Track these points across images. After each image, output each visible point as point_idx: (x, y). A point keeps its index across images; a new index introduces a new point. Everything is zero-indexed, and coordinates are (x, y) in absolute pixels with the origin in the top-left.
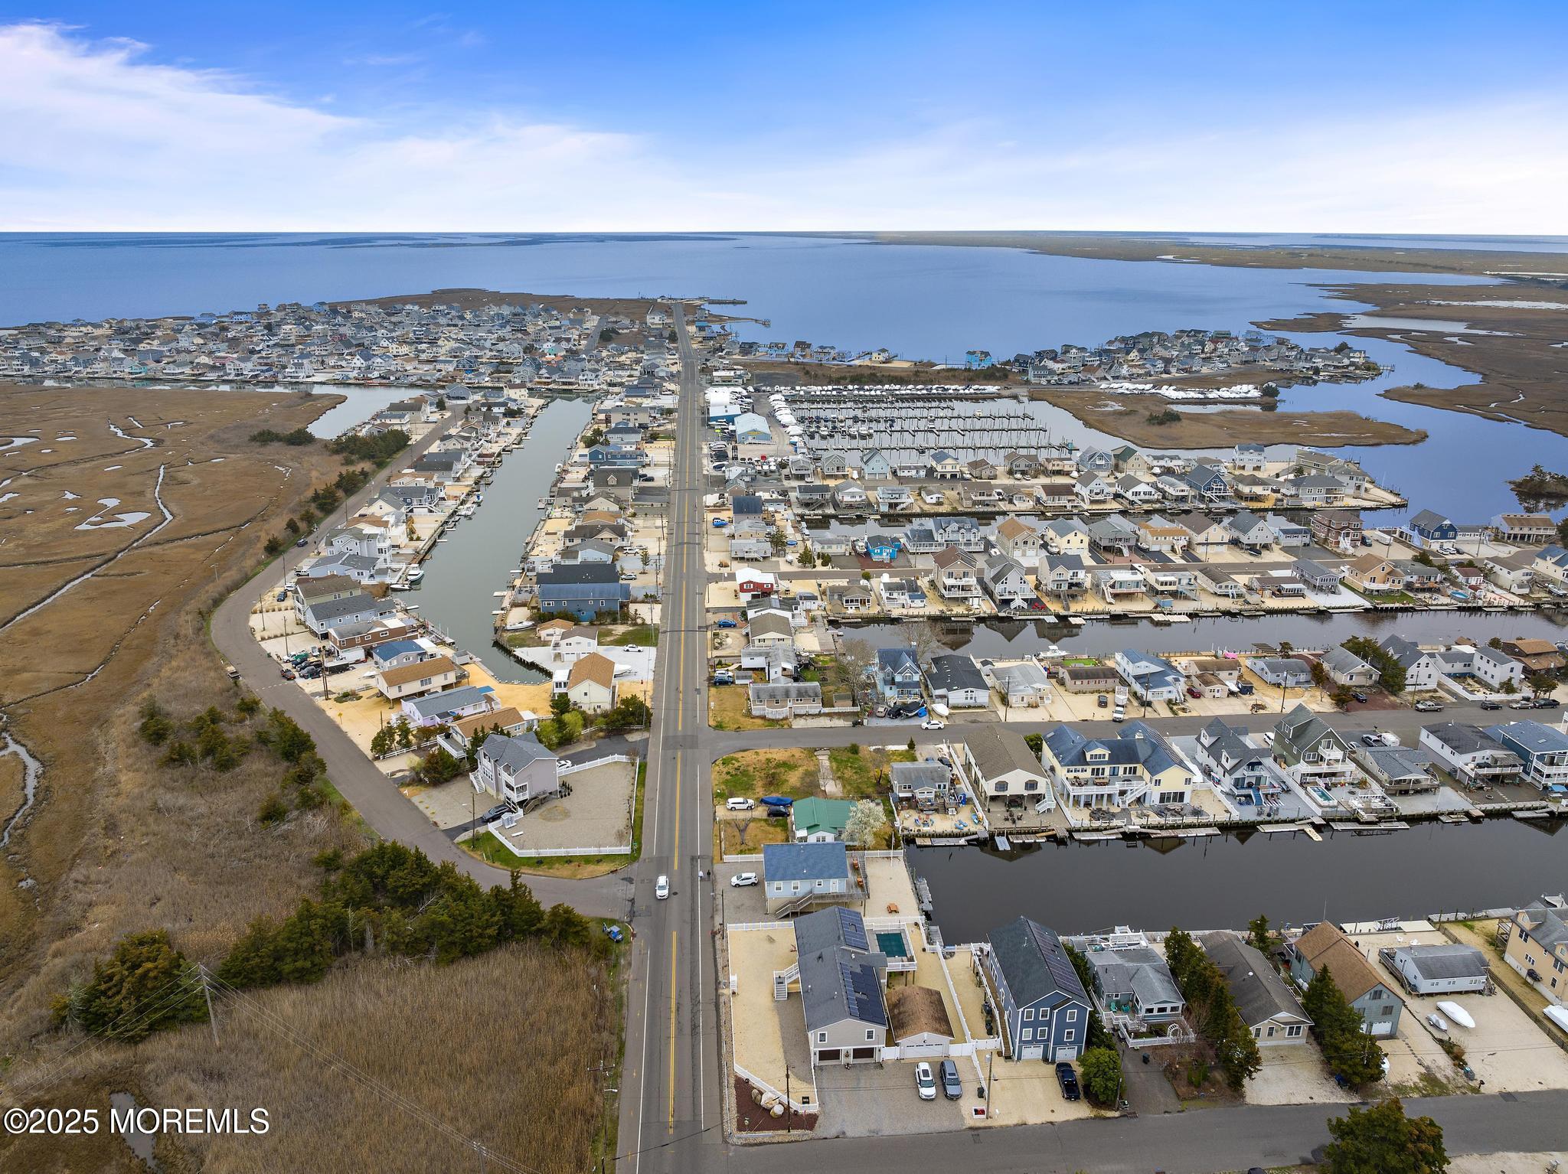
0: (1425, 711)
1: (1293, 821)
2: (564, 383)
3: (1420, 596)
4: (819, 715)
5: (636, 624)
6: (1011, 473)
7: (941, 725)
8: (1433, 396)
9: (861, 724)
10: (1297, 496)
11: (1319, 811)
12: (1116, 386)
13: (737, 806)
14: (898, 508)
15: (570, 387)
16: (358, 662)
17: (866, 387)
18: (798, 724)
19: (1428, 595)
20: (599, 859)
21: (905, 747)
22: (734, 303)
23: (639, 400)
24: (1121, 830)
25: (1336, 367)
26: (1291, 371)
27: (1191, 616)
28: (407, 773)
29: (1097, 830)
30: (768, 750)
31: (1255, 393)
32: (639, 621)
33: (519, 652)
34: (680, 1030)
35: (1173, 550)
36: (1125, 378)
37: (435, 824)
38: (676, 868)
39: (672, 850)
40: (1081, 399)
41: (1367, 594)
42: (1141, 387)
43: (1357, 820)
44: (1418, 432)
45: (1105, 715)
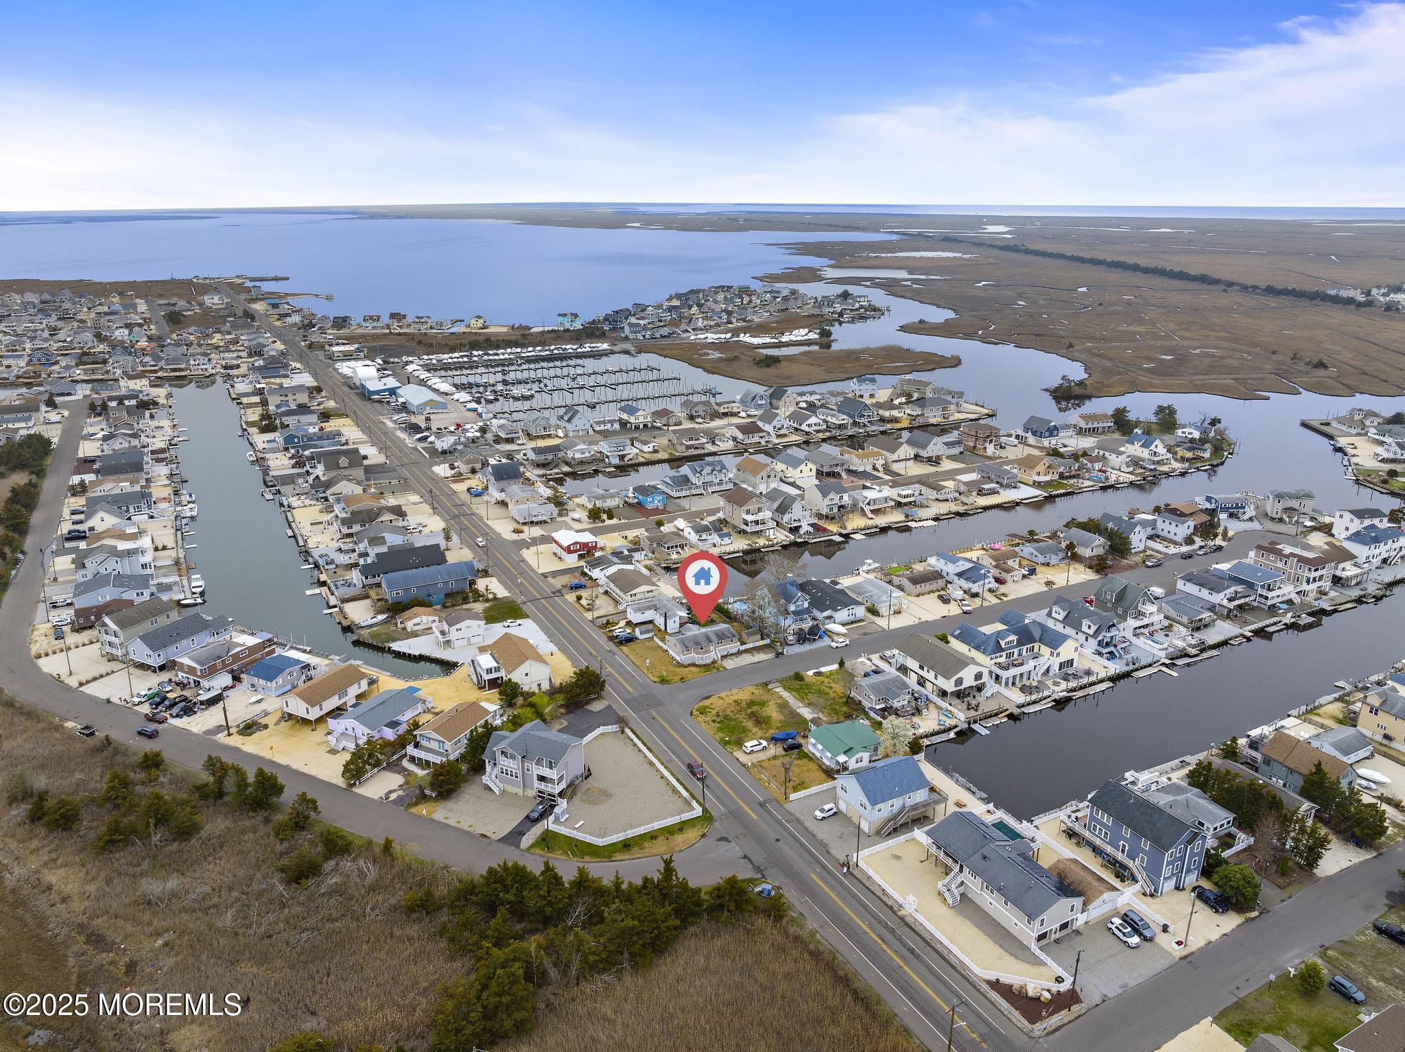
0: (1153, 566)
1: (1150, 665)
2: (174, 370)
3: (1072, 481)
4: (739, 653)
5: (487, 600)
6: (691, 418)
7: (847, 642)
8: (935, 328)
9: (782, 653)
10: (922, 415)
11: (1163, 654)
12: (703, 336)
13: (755, 749)
14: (626, 459)
15: (183, 374)
16: (226, 689)
17: (491, 352)
18: (730, 664)
19: (1075, 480)
20: (681, 827)
21: (835, 667)
22: (276, 279)
23: (278, 381)
24: (1052, 698)
25: (851, 310)
26: (822, 316)
27: (936, 519)
28: (400, 793)
29: (1035, 702)
30: (729, 693)
31: (813, 336)
32: (491, 596)
33: (396, 646)
34: (903, 958)
35: (875, 468)
36: (701, 330)
37: (484, 836)
38: (755, 817)
39: (735, 802)
40: (683, 350)
41: (1037, 485)
42: (723, 336)
43: (1187, 655)
44: (953, 357)
45: (953, 609)
